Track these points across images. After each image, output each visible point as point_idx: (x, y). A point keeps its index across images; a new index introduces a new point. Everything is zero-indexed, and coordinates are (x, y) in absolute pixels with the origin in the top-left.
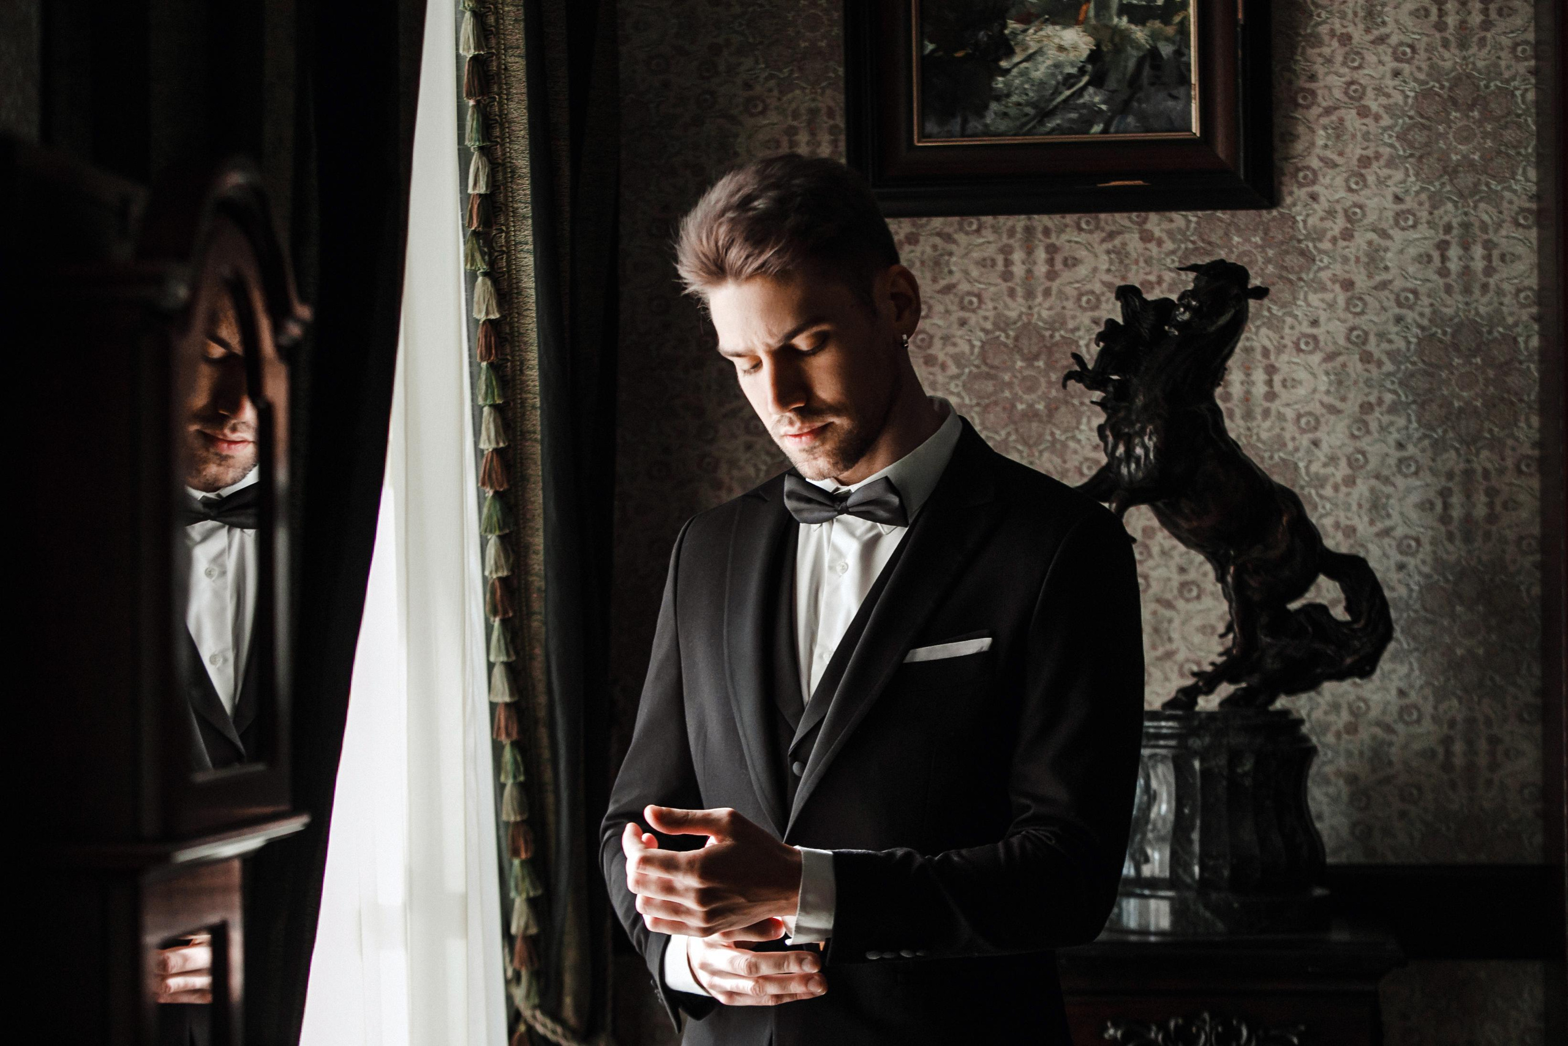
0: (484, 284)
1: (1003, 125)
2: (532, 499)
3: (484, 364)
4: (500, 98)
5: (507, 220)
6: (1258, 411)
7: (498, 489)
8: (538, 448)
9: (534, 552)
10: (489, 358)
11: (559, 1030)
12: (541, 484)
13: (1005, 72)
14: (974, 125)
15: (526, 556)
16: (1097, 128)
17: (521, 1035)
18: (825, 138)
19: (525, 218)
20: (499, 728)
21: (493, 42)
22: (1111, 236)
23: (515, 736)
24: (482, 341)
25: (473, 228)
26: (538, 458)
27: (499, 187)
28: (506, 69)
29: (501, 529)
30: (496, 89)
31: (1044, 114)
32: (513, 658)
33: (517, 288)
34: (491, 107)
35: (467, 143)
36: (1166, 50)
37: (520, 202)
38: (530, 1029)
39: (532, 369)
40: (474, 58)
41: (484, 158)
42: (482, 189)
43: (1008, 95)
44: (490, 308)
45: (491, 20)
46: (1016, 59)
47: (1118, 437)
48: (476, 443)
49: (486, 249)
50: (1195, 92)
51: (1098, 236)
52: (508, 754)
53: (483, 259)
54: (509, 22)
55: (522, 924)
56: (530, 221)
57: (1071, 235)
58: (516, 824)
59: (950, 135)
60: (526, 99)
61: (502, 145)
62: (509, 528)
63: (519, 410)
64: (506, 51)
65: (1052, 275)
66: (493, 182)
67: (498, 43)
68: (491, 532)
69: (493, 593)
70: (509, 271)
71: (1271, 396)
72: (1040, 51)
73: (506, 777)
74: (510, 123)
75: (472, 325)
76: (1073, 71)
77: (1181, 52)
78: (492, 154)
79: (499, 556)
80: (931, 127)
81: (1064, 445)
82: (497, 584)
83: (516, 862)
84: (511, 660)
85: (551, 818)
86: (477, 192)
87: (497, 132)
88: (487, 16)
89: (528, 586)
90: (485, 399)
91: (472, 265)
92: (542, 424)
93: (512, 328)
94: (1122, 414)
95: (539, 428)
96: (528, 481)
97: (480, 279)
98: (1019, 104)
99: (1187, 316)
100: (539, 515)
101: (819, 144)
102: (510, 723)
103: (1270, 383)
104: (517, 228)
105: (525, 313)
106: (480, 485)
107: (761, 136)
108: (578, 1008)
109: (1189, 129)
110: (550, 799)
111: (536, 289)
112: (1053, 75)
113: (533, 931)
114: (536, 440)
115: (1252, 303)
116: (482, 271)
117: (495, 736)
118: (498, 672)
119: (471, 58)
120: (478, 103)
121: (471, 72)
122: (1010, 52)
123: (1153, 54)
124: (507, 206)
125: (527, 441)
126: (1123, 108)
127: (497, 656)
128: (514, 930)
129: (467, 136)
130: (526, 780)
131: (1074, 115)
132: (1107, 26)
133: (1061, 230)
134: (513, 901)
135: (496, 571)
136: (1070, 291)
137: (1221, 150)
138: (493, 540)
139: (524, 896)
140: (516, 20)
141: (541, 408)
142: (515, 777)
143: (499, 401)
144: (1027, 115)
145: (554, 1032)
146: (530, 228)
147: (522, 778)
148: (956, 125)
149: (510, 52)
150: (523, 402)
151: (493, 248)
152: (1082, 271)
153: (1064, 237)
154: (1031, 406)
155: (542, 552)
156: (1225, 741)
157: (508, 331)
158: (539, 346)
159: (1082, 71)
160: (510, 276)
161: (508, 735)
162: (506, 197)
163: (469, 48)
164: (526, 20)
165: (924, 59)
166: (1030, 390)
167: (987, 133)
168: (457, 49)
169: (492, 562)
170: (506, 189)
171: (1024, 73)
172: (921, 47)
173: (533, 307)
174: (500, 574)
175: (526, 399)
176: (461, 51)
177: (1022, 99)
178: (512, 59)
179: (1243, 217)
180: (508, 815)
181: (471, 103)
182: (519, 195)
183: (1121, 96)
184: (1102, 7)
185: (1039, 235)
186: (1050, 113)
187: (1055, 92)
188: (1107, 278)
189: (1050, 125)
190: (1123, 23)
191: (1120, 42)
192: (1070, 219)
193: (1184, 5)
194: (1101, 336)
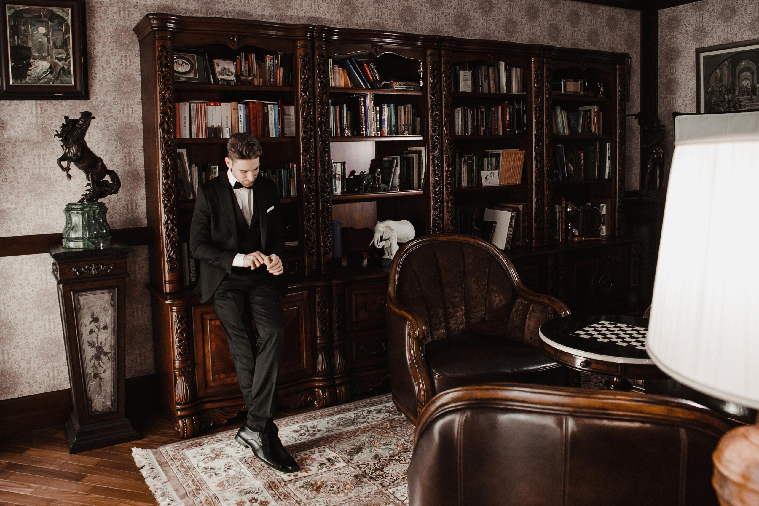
1: (30, 81)
13: (30, 70)
14: (23, 81)
16: (51, 83)
22: (54, 105)
31: (39, 80)
36: (66, 67)
43: (31, 75)
46: (33, 67)
47: (66, 148)
50: (73, 76)
51: (51, 105)
57: (45, 105)
59: (18, 83)
65: (42, 113)
71: (89, 138)
72: (38, 66)
76: (45, 70)
77: (69, 68)
80: (14, 81)
81: (46, 149)
94: (67, 143)
99: (81, 123)
103: (89, 135)
109: (71, 84)
112: (41, 71)
122: (31, 66)
123: (63, 68)
126: (57, 79)
131: (46, 80)
132: (53, 62)
133: (43, 104)
136: (46, 117)
137: (78, 88)
144: (35, 79)
148: (19, 81)
152: (49, 113)
154: (38, 141)
159: (48, 71)
165: (12, 67)
166: (38, 137)
167: (26, 83)
171: (34, 71)
172: (11, 64)
177: (34, 76)
179: (82, 102)
183: (56, 76)
184: (52, 57)
185: (39, 105)
186: (41, 79)
187: (42, 75)
188: (54, 114)
189: (41, 82)
190: (57, 61)
191: (56, 65)
192: (45, 101)
193: (70, 58)
194: (61, 127)
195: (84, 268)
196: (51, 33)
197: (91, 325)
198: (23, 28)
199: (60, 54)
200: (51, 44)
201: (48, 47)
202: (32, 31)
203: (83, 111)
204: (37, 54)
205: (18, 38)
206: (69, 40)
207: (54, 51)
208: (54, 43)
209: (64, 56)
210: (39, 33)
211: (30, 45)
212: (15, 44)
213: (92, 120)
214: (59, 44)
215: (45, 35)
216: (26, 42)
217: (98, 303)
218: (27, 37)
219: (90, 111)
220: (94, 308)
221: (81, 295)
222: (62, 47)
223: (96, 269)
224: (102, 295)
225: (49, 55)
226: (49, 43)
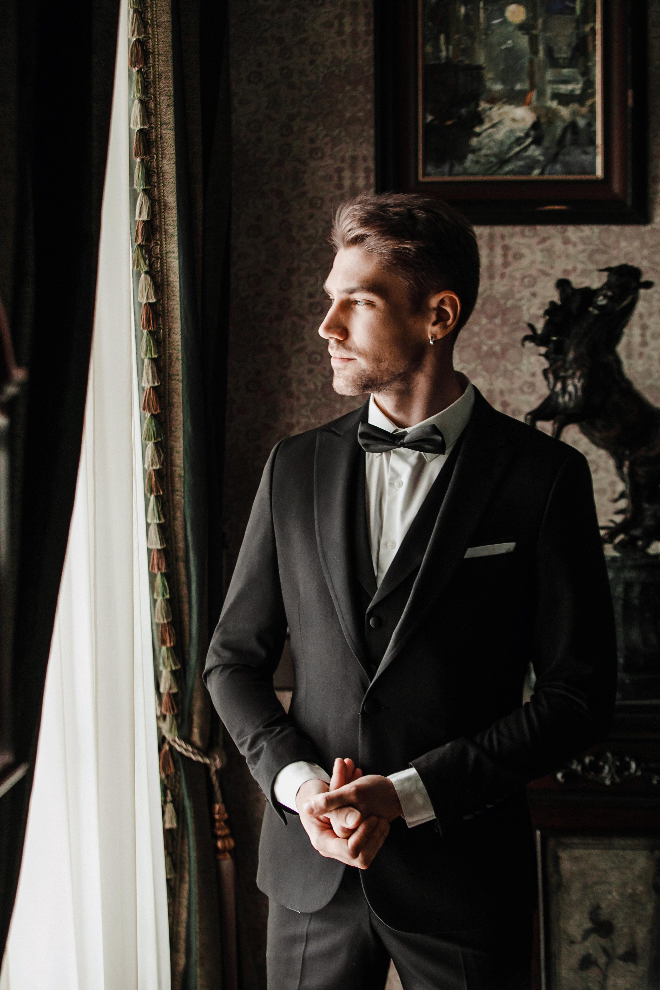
0: (146, 279)
1: (476, 168)
2: (176, 418)
3: (145, 332)
4: (157, 157)
5: (161, 237)
6: (636, 353)
7: (153, 412)
8: (180, 385)
9: (177, 452)
10: (149, 327)
11: (190, 749)
12: (181, 408)
13: (478, 135)
14: (458, 168)
15: (171, 454)
16: (536, 172)
17: (166, 752)
18: (361, 174)
19: (172, 235)
20: (153, 564)
21: (153, 120)
22: (544, 240)
23: (163, 571)
24: (144, 317)
25: (139, 243)
26: (180, 391)
27: (156, 216)
28: (161, 138)
29: (155, 439)
30: (154, 150)
31: (503, 162)
32: (163, 521)
33: (168, 281)
34: (151, 162)
35: (135, 187)
36: (582, 123)
37: (170, 225)
38: (171, 748)
39: (176, 334)
40: (140, 131)
41: (146, 197)
42: (145, 217)
43: (480, 149)
44: (149, 295)
45: (152, 105)
46: (486, 126)
47: (557, 378)
48: (139, 382)
49: (147, 256)
50: (600, 150)
51: (535, 240)
52: (159, 580)
53: (145, 263)
54: (163, 106)
55: (168, 687)
56: (176, 238)
57: (518, 239)
58: (163, 625)
59: (443, 174)
60: (174, 157)
61: (158, 188)
62: (161, 437)
63: (167, 361)
64: (161, 126)
65: (506, 264)
66: (152, 213)
67: (156, 121)
68: (149, 440)
69: (150, 479)
70: (162, 270)
71: (644, 344)
72: (500, 122)
73: (157, 596)
74: (163, 173)
75: (137, 306)
76: (522, 134)
77: (591, 124)
78: (151, 194)
79: (154, 456)
80: (430, 169)
81: (512, 373)
82: (153, 473)
83: (164, 648)
84: (161, 522)
85: (186, 618)
86: (141, 219)
87: (155, 179)
88: (149, 103)
89: (172, 473)
90: (146, 354)
91: (137, 267)
92: (182, 371)
93: (163, 307)
94: (559, 363)
95: (180, 373)
96: (173, 406)
97: (143, 275)
98: (486, 156)
99: (604, 302)
100: (180, 428)
101: (357, 178)
102: (160, 561)
103: (643, 335)
104: (168, 242)
105: (172, 298)
106: (142, 409)
107: (320, 173)
108: (202, 735)
109: (594, 172)
110: (186, 607)
111: (180, 282)
112: (508, 137)
113: (174, 690)
114: (178, 380)
115: (642, 291)
116: (144, 270)
117: (150, 569)
118: (153, 529)
119: (138, 131)
120: (142, 160)
121: (138, 141)
122: (481, 122)
123: (573, 125)
124: (160, 227)
125: (172, 380)
126: (553, 159)
127: (152, 519)
128: (162, 690)
129: (135, 182)
130: (170, 598)
131: (521, 163)
132: (543, 107)
133: (512, 236)
134: (161, 672)
135: (152, 466)
136: (518, 275)
137: (616, 187)
138: (150, 445)
139: (169, 669)
140: (168, 105)
141: (182, 359)
142: (163, 596)
143: (155, 356)
144: (491, 162)
145: (186, 750)
146: (176, 242)
147: (168, 596)
148: (446, 168)
149: (164, 127)
150: (170, 356)
151: (152, 255)
152: (525, 262)
153: (515, 240)
154: (491, 348)
155: (182, 452)
156: (622, 576)
157: (161, 309)
158: (181, 319)
159: (527, 135)
160: (162, 273)
161: (159, 569)
162: (160, 221)
163: (137, 124)
164: (175, 105)
165: (426, 126)
166: (491, 337)
167: (465, 172)
168: (129, 124)
169: (150, 459)
170: (160, 217)
171: (490, 136)
172: (424, 118)
173: (178, 294)
174: (155, 468)
175: (172, 353)
176: (132, 126)
177: (489, 152)
178: (165, 131)
179: (629, 230)
180: (159, 619)
181: (138, 160)
182: (169, 220)
183: (553, 151)
184: (541, 94)
185: (498, 239)
186: (507, 161)
187: (510, 148)
188: (541, 267)
189: (508, 168)
190: (554, 104)
191: (553, 115)
192: (518, 229)
193: (593, 95)
194: (547, 313)
195: (581, 762)
196: (540, 21)
197: (587, 943)
198: (463, 10)
199: (566, 82)
200: (541, 54)
201: (531, 62)
202: (489, 18)
203: (614, 264)
204: (498, 87)
205: (447, 43)
206: (594, 40)
207: (549, 75)
208: (550, 52)
209: (576, 88)
210: (505, 22)
211: (481, 59)
212: (439, 58)
213: (642, 292)
214: (564, 54)
215: (524, 27)
216: (469, 52)
217: (614, 877)
218: (471, 35)
219: (635, 264)
220: (599, 889)
221: (566, 846)
222: (571, 63)
223: (617, 768)
224: (629, 854)
225: (533, 86)
226: (535, 52)
